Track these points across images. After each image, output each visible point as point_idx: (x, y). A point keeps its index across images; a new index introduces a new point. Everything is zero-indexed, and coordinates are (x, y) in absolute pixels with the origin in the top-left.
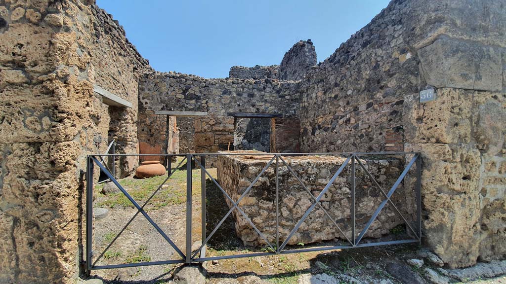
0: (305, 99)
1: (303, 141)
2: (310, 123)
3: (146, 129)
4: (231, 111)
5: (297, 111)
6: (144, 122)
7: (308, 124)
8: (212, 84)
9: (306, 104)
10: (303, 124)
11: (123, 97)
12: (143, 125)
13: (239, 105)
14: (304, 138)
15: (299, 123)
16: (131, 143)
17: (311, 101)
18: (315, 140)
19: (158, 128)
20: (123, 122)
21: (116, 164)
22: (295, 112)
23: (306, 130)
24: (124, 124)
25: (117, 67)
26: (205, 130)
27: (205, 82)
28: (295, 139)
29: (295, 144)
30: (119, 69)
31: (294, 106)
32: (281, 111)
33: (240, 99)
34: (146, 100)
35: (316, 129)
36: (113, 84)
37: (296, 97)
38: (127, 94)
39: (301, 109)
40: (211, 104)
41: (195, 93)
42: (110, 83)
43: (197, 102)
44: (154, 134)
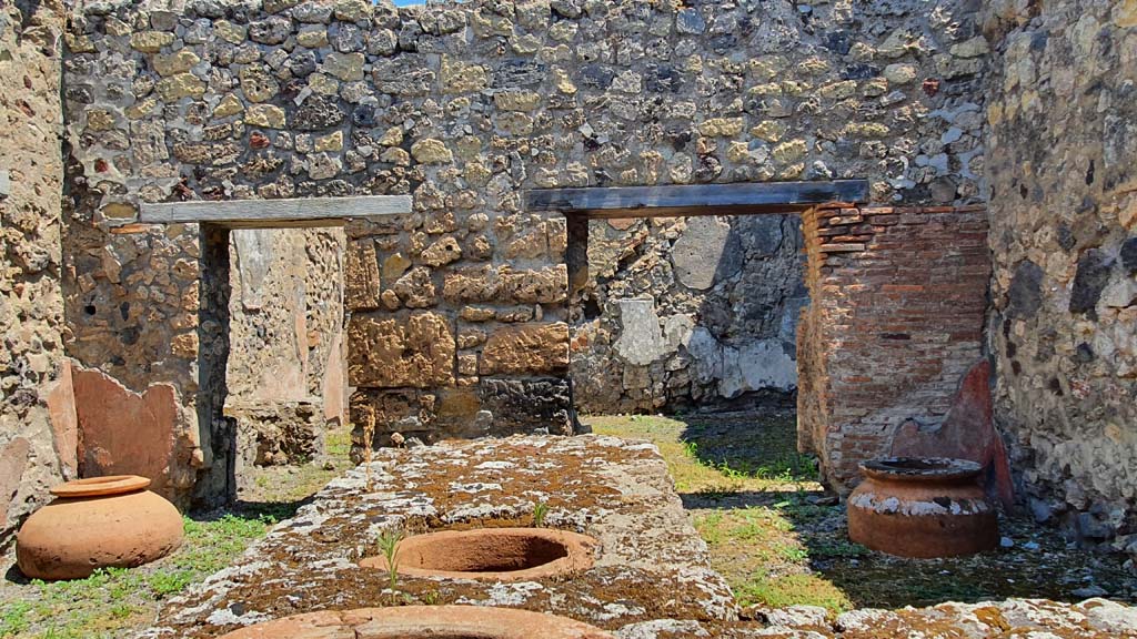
0: (1018, 70)
1: (1011, 349)
2: (1062, 228)
3: (102, 302)
4: (550, 177)
5: (964, 158)
6: (95, 263)
7: (1048, 234)
8: (435, 33)
9: (1030, 100)
10: (1008, 239)
12: (86, 282)
13: (592, 144)
14: (1019, 328)
15: (981, 232)
17: (1064, 78)
18: (1103, 346)
19: (160, 297)
22: (953, 163)
23: (1029, 276)
26: (403, 298)
27: (397, 27)
28: (956, 338)
29: (954, 368)
31: (944, 125)
32: (859, 164)
33: (601, 107)
34: (97, 151)
35: (1107, 270)
37: (961, 67)
39: (993, 141)
40: (432, 145)
41: (345, 94)
43: (353, 141)
44: (139, 326)
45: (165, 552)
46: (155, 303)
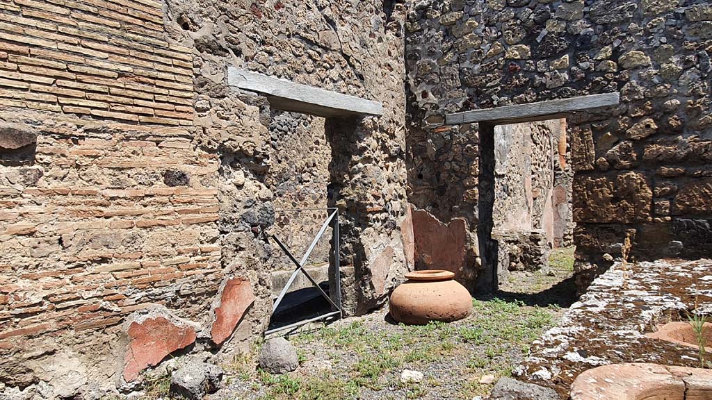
3: (426, 172)
6: (423, 150)
11: (345, 89)
12: (418, 161)
16: (382, 216)
19: (457, 168)
20: (355, 158)
21: (343, 275)
24: (360, 165)
25: (321, 9)
30: (328, 12)
34: (423, 87)
36: (305, 58)
38: (361, 77)
40: (634, 55)
41: (571, 30)
42: (297, 56)
43: (575, 60)
44: (446, 185)
45: (463, 316)
46: (454, 171)
